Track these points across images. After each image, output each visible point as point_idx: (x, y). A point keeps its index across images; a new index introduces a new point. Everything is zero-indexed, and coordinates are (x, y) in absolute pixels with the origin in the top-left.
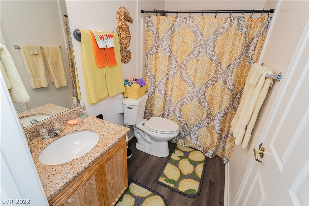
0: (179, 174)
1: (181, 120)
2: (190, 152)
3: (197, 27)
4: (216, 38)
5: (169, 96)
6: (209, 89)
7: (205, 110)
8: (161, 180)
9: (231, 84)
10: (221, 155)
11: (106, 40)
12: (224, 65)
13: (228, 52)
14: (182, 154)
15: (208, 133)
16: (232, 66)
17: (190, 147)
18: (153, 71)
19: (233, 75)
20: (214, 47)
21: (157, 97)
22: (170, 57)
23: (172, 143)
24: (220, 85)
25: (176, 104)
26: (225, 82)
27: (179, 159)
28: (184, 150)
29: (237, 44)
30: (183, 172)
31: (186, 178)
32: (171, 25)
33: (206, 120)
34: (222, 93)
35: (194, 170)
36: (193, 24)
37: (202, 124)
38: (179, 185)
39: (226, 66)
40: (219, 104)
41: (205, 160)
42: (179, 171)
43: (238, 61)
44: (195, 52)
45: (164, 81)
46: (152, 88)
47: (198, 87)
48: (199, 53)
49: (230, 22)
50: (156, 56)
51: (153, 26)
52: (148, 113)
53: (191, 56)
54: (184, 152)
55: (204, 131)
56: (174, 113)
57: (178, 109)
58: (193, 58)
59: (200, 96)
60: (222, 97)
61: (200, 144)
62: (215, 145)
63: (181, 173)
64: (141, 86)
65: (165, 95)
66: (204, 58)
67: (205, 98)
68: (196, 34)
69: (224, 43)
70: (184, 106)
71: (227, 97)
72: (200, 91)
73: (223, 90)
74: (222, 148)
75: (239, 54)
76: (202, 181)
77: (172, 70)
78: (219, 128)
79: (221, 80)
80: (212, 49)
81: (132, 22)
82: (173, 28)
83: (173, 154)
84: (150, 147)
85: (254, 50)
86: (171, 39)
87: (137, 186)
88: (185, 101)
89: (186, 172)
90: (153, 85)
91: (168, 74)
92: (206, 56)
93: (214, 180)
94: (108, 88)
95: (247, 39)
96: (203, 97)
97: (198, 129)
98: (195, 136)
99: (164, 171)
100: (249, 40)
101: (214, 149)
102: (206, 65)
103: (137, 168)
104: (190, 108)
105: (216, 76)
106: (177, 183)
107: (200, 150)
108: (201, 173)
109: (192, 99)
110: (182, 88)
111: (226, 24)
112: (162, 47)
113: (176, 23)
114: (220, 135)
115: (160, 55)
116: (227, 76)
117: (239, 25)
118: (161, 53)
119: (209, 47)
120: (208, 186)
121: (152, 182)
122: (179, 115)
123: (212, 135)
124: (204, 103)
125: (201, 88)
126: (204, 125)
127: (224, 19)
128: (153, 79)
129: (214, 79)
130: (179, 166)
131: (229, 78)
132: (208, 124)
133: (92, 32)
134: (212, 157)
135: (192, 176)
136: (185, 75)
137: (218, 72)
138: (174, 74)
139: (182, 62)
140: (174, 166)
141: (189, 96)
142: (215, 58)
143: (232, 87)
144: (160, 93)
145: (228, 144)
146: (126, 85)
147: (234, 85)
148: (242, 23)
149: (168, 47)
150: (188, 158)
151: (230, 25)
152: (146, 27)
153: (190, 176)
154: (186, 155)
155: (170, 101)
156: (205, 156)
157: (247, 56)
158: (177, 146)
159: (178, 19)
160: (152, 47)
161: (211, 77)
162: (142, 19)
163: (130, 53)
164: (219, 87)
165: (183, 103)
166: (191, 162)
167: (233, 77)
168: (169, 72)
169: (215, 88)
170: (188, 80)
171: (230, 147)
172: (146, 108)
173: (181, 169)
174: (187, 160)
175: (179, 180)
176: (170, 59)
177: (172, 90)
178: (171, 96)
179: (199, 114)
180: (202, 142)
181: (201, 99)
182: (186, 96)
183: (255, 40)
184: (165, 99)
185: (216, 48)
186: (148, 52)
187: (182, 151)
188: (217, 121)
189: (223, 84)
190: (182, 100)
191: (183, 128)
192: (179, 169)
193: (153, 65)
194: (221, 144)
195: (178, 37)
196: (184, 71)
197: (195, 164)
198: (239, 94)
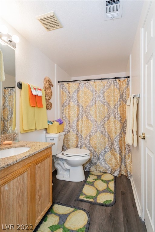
0: (96, 191)
1: (91, 149)
2: (101, 175)
3: (92, 88)
4: (104, 92)
5: (80, 132)
6: (106, 123)
7: (106, 138)
8: (81, 197)
9: (119, 116)
10: (125, 173)
11: (37, 91)
12: (112, 106)
13: (113, 98)
14: (96, 177)
15: (112, 156)
16: (116, 106)
17: (101, 172)
18: (67, 116)
19: (119, 111)
20: (104, 97)
21: (71, 134)
22: (78, 106)
23: (86, 171)
24: (112, 119)
25: (86, 138)
26: (115, 117)
27: (94, 180)
28: (97, 174)
29: (116, 94)
30: (98, 189)
31: (102, 193)
32: (77, 88)
33: (109, 146)
34: (114, 123)
35: (108, 186)
36: (90, 86)
37: (106, 150)
38: (98, 198)
39: (113, 106)
40: (115, 131)
41: (114, 179)
42: (96, 189)
43: (119, 102)
44: (94, 101)
45: (75, 122)
46: (67, 128)
47: (99, 122)
48: (96, 101)
49: (109, 84)
50: (69, 106)
51: (66, 89)
52: (65, 148)
53: (92, 103)
54: (97, 176)
55: (109, 155)
56: (85, 145)
57: (87, 141)
58: (93, 105)
59: (101, 128)
60: (115, 126)
61: (108, 167)
62: (119, 163)
63: (98, 190)
64: (60, 124)
65: (78, 131)
66: (99, 103)
67: (105, 130)
68: (92, 91)
69: (109, 94)
70: (92, 138)
71: (118, 126)
72: (101, 125)
73: (115, 121)
74: (124, 167)
75: (119, 99)
76: (115, 193)
77: (80, 113)
78: (118, 149)
79: (112, 115)
80: (103, 98)
81: (52, 86)
82: (78, 89)
83: (88, 178)
84: (69, 176)
85: (126, 96)
86: (78, 95)
87: (61, 206)
88: (91, 134)
89: (101, 189)
90: (68, 126)
91: (78, 117)
92: (100, 102)
93: (124, 191)
94: (36, 123)
95: (121, 92)
96: (103, 129)
97: (105, 154)
98: (103, 160)
99: (83, 191)
100: (122, 92)
101: (119, 168)
102: (101, 108)
103: (59, 193)
104: (96, 139)
105: (109, 114)
106: (95, 198)
107: (109, 173)
108: (113, 187)
109: (96, 132)
110: (88, 125)
111: (108, 85)
112: (72, 100)
113: (80, 86)
114: (120, 154)
115: (71, 105)
116: (115, 113)
117: (114, 84)
118: (72, 104)
119: (101, 97)
120: (121, 195)
121: (73, 201)
122: (89, 146)
123: (115, 155)
124: (105, 133)
125: (101, 123)
126: (108, 150)
127: (106, 82)
128: (68, 122)
129: (108, 116)
130: (95, 185)
131: (117, 113)
132: (111, 148)
133: (29, 85)
134: (119, 175)
135: (107, 190)
136: (89, 116)
137: (109, 111)
138: (82, 116)
139: (86, 108)
140: (91, 186)
141: (94, 130)
142: (106, 103)
143: (120, 119)
144: (73, 131)
145: (128, 160)
146: (49, 124)
147: (120, 117)
148: (116, 83)
149: (76, 100)
150: (101, 179)
151: (110, 85)
152: (61, 90)
153: (105, 191)
154: (99, 177)
155: (81, 136)
156: (114, 176)
157: (123, 100)
158: (91, 172)
159: (80, 84)
160: (66, 101)
161: (106, 115)
162: (59, 86)
163: (51, 104)
164: (112, 120)
165: (91, 136)
166: (104, 181)
167: (119, 112)
168: (78, 115)
169: (109, 121)
170: (91, 119)
171: (129, 162)
172: (63, 144)
173: (97, 187)
174: (101, 180)
175: (97, 195)
176: (78, 107)
177: (82, 127)
178: (81, 132)
179: (103, 142)
180: (109, 165)
181: (102, 130)
182: (92, 130)
183: (125, 91)
184: (77, 135)
185: (105, 98)
186: (63, 104)
187: (95, 175)
188: (116, 144)
189: (114, 118)
190: (90, 133)
191: (93, 155)
192: (95, 188)
193: (67, 112)
194: (123, 163)
195: (82, 93)
196: (88, 114)
197: (107, 182)
198: (125, 123)
